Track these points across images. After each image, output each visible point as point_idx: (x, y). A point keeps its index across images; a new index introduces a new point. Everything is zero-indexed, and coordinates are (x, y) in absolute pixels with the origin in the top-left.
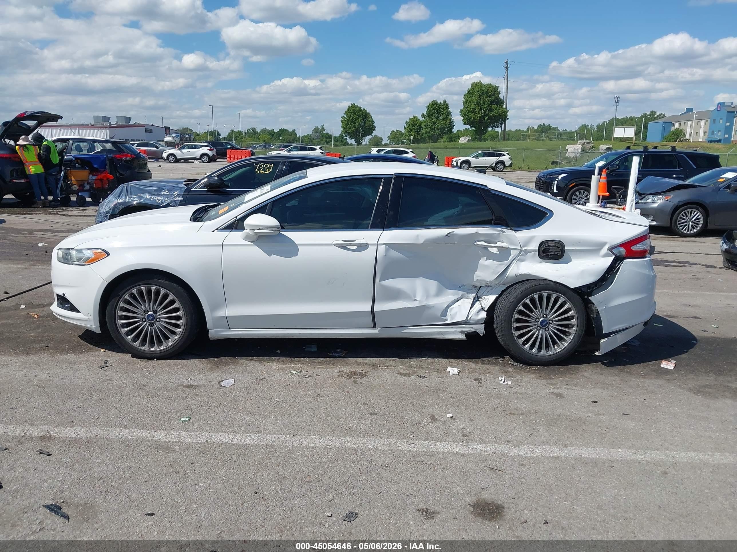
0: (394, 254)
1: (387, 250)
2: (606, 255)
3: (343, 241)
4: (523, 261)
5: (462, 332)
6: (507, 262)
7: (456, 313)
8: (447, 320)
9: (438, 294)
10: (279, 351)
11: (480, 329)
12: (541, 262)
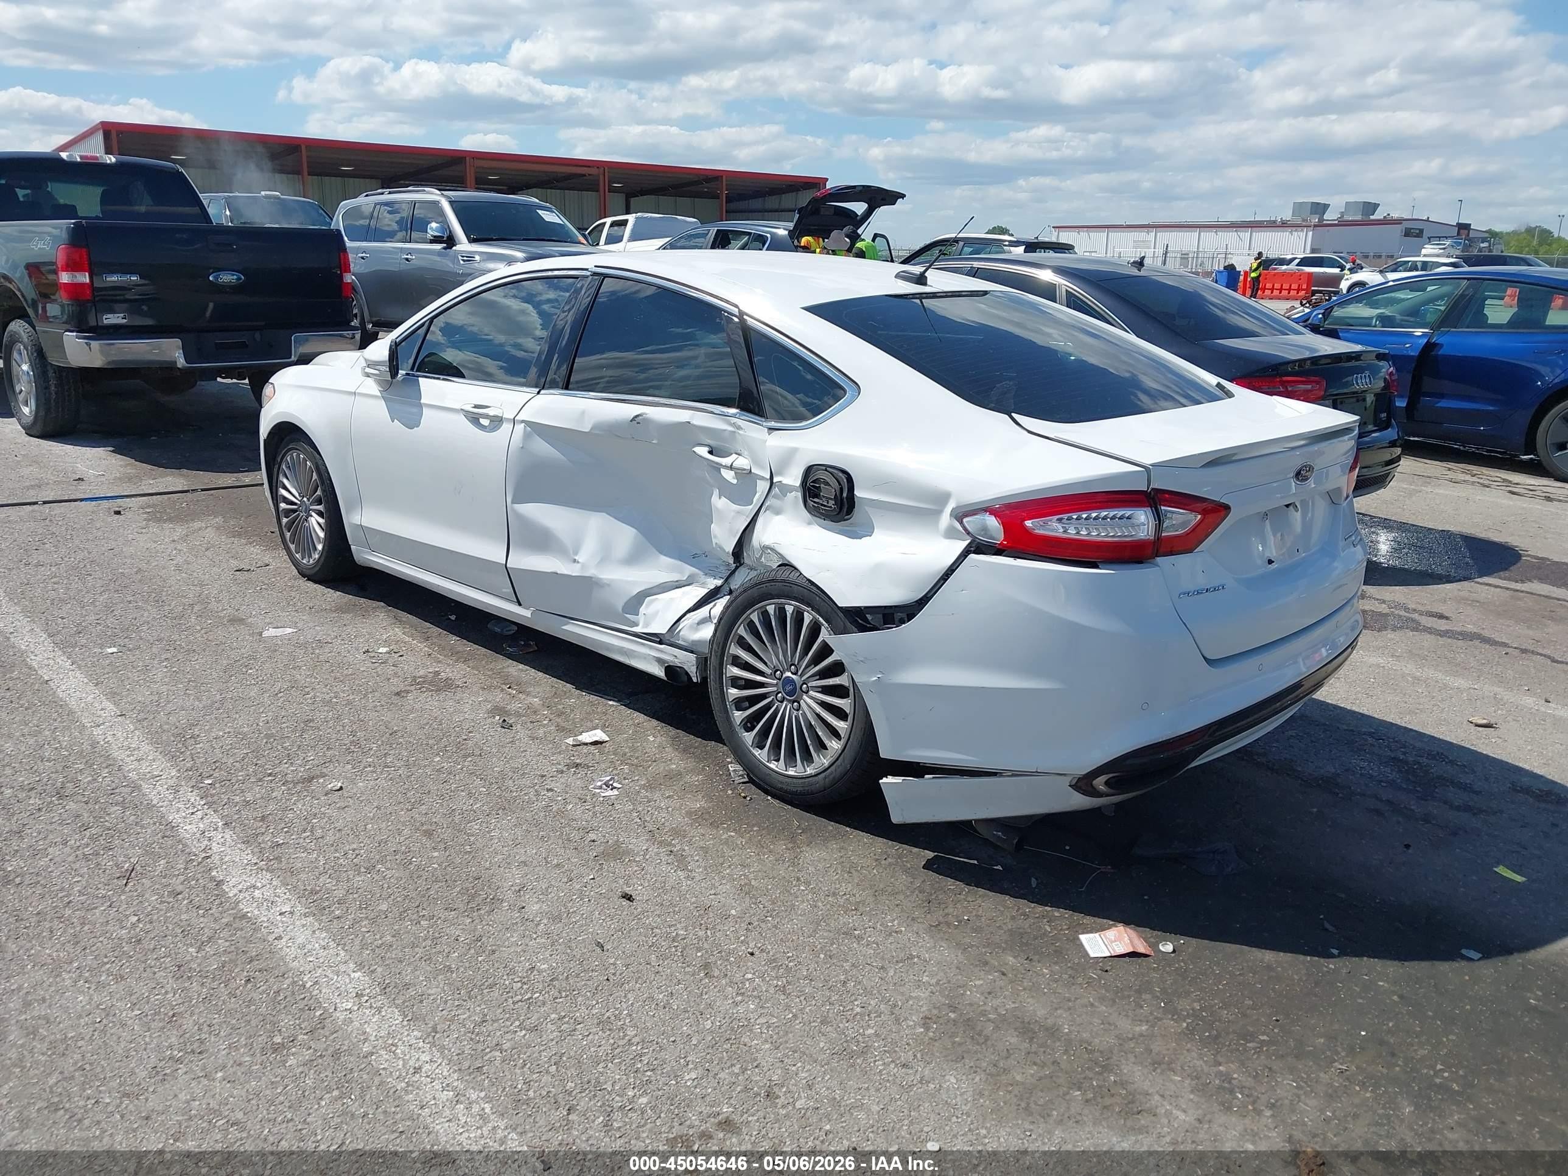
0: (542, 448)
1: (526, 436)
2: (950, 534)
3: (476, 407)
4: (778, 512)
5: (660, 661)
6: (751, 509)
7: (657, 613)
8: (637, 625)
9: (633, 559)
10: (453, 617)
11: (688, 662)
12: (809, 524)
